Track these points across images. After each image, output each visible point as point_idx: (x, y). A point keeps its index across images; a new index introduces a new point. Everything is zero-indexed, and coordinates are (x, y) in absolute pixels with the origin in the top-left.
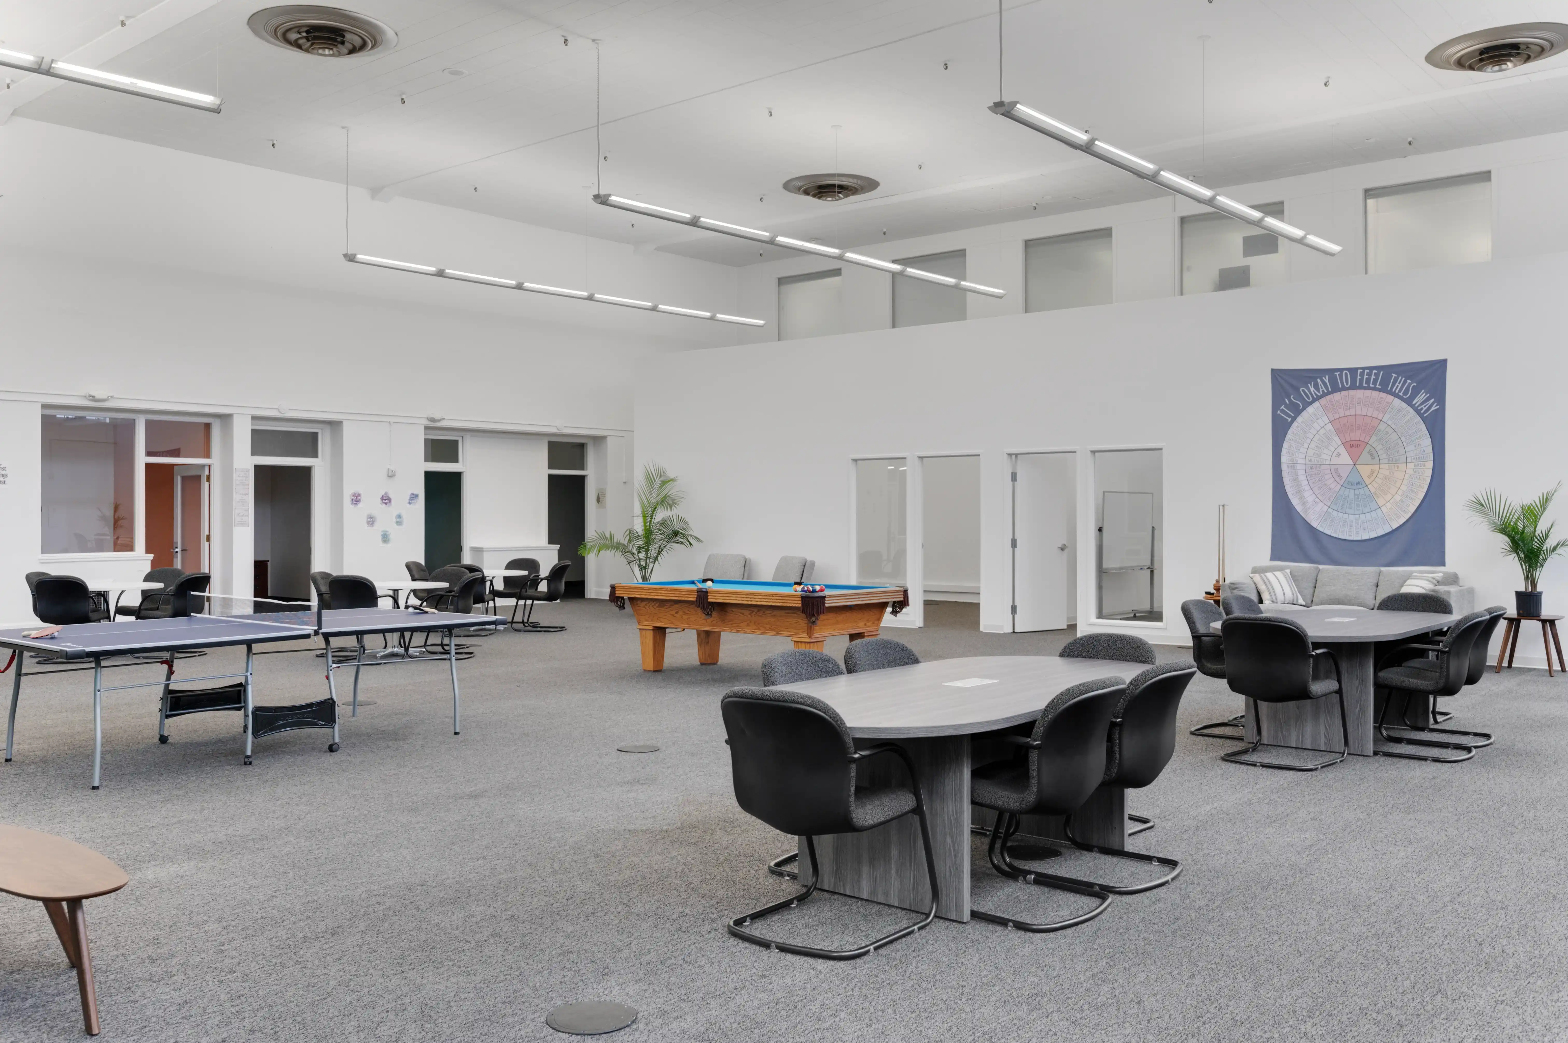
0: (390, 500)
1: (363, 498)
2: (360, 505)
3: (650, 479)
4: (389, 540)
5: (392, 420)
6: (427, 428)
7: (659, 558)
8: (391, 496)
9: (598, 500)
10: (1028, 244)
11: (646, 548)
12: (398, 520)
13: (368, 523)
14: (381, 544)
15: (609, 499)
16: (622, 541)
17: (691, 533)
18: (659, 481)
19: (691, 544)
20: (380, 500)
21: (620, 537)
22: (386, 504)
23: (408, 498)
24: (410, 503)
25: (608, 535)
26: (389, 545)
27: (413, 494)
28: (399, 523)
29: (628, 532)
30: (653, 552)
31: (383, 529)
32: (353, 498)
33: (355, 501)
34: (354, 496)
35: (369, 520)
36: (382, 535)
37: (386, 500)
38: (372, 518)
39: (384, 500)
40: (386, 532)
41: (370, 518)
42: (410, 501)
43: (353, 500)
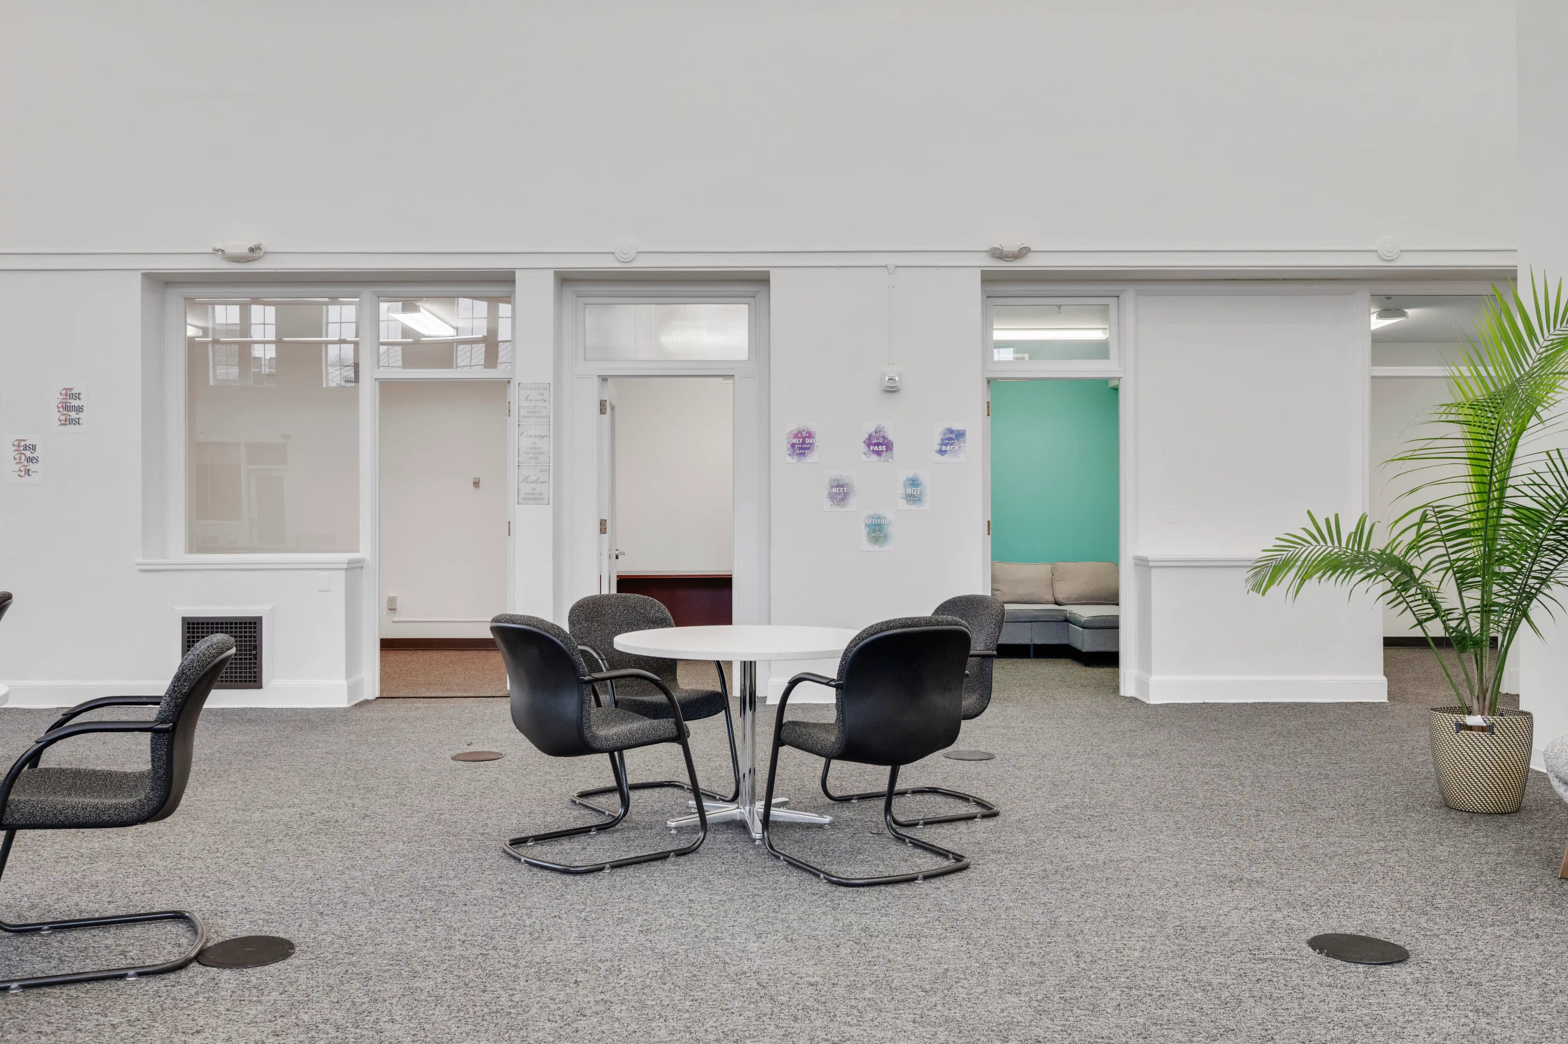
0: (889, 446)
1: (819, 441)
2: (812, 458)
4: (886, 537)
5: (892, 260)
6: (988, 277)
8: (891, 436)
12: (909, 491)
13: (832, 497)
14: (866, 546)
16: (1393, 548)
20: (863, 447)
22: (879, 453)
23: (937, 439)
24: (941, 452)
27: (951, 431)
28: (913, 498)
31: (871, 512)
32: (795, 441)
33: (800, 449)
34: (796, 436)
35: (834, 490)
36: (867, 525)
37: (878, 444)
38: (842, 486)
39: (875, 444)
40: (879, 518)
41: (838, 486)
42: (944, 448)
43: (793, 445)
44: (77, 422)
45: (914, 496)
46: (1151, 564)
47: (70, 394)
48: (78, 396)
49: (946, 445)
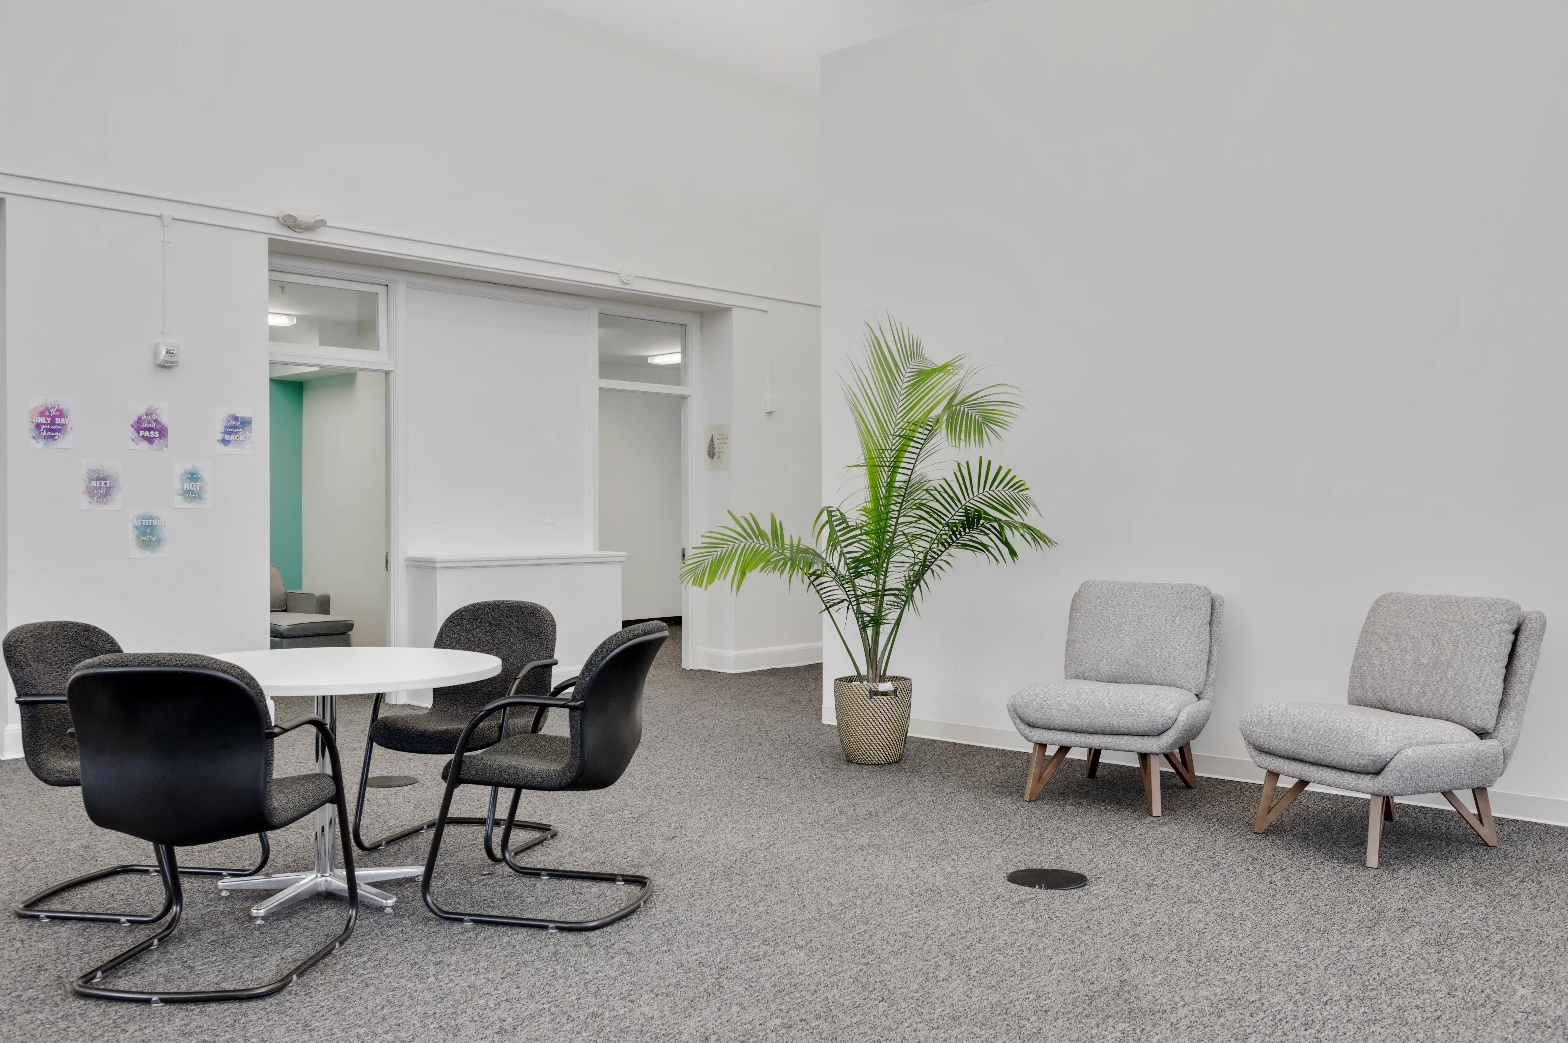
0: (163, 432)
1: (72, 420)
2: (64, 442)
4: (159, 541)
5: (167, 210)
6: (276, 245)
7: (917, 592)
8: (165, 420)
9: (711, 452)
12: (187, 486)
13: (91, 492)
14: (136, 552)
15: (738, 446)
16: (808, 542)
17: (1032, 519)
18: (907, 372)
19: (1013, 553)
20: (131, 433)
21: (803, 531)
22: (150, 440)
23: (220, 427)
24: (225, 442)
25: (766, 528)
26: (162, 554)
27: (236, 418)
28: (191, 495)
29: (825, 517)
30: (896, 578)
31: (141, 511)
32: (41, 420)
33: (48, 430)
34: (42, 414)
35: (94, 483)
36: (136, 527)
37: (149, 429)
38: (104, 479)
39: (145, 429)
40: (150, 518)
41: (98, 479)
42: (227, 437)
43: (38, 426)
45: (193, 492)
46: (438, 565)
49: (230, 433)
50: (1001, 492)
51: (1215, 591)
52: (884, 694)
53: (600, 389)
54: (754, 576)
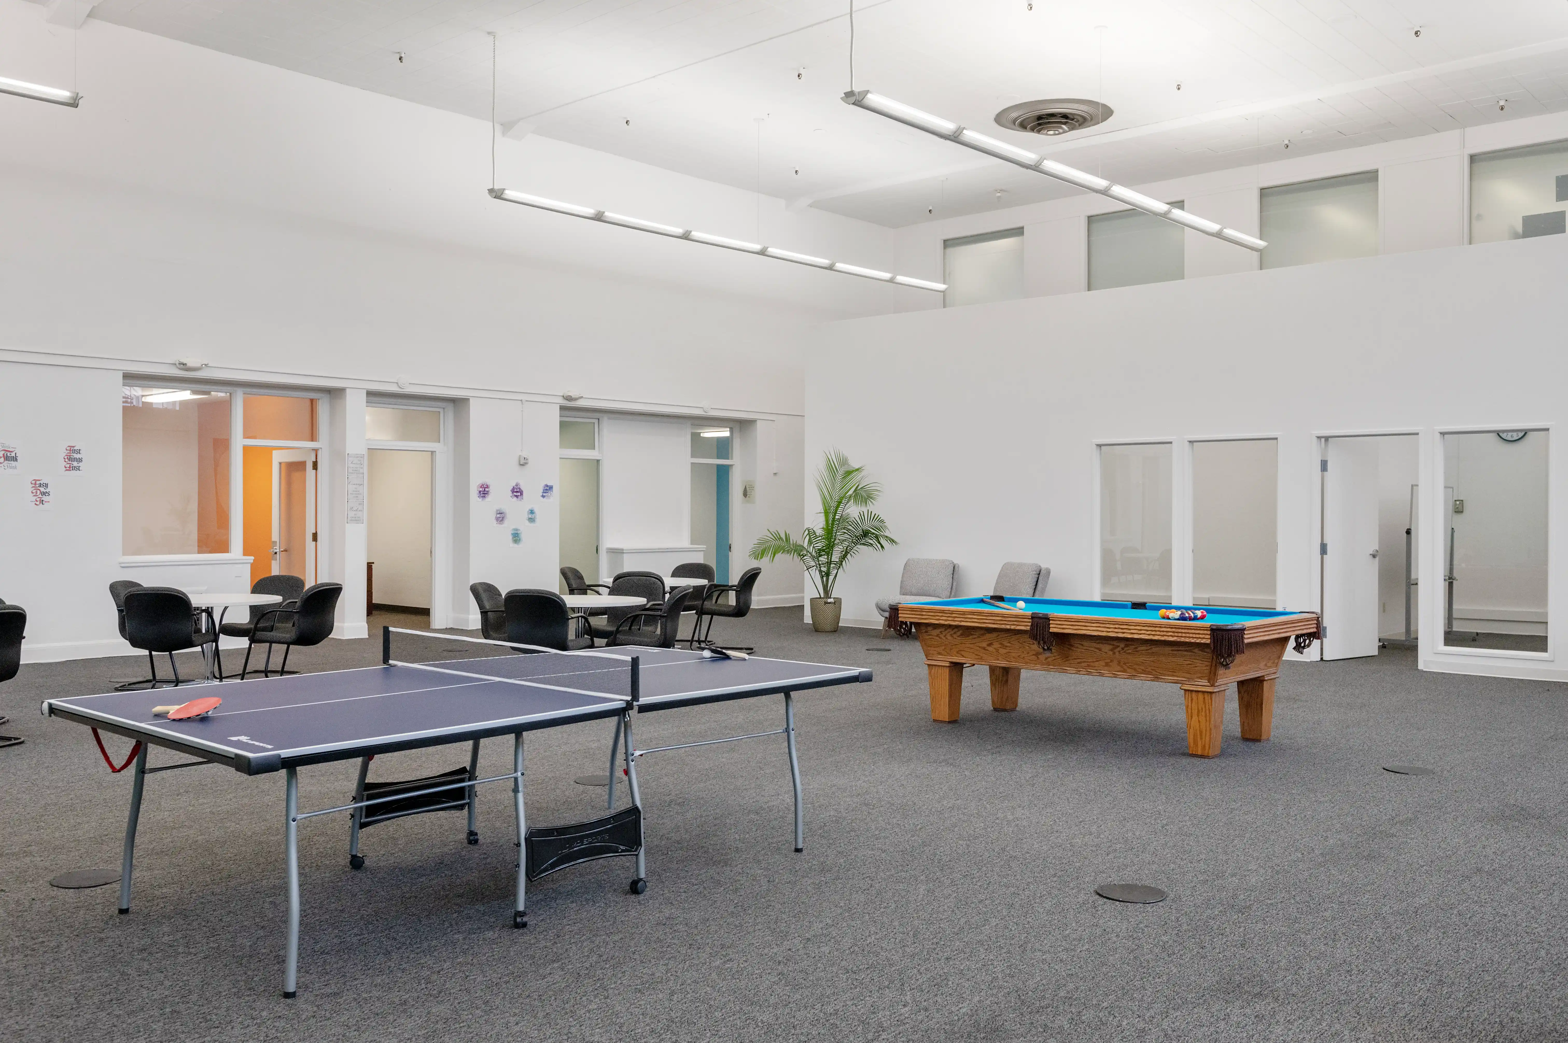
0: (521, 493)
1: (491, 489)
2: (489, 498)
3: (831, 469)
4: (520, 540)
5: (524, 398)
6: (562, 408)
7: (844, 563)
8: (522, 488)
9: (745, 494)
10: (1264, 193)
11: (828, 549)
12: (530, 516)
13: (497, 519)
14: (512, 545)
15: (759, 493)
16: (800, 542)
17: (887, 534)
18: (841, 471)
19: (882, 547)
20: (510, 493)
21: (798, 538)
22: (517, 496)
23: (541, 490)
24: (543, 496)
25: (783, 537)
26: (521, 545)
27: (547, 486)
28: (531, 520)
29: (807, 532)
30: (835, 557)
31: (514, 527)
32: (481, 489)
33: (483, 494)
34: (481, 487)
35: (498, 516)
36: (512, 534)
37: (517, 492)
38: (501, 513)
39: (515, 492)
40: (517, 530)
41: (500, 513)
42: (544, 494)
43: (480, 492)
44: (78, 469)
45: (532, 519)
46: (624, 551)
47: (72, 450)
48: (79, 452)
49: (545, 493)
50: (876, 524)
51: (955, 562)
52: (830, 603)
53: (692, 463)
54: (779, 556)
